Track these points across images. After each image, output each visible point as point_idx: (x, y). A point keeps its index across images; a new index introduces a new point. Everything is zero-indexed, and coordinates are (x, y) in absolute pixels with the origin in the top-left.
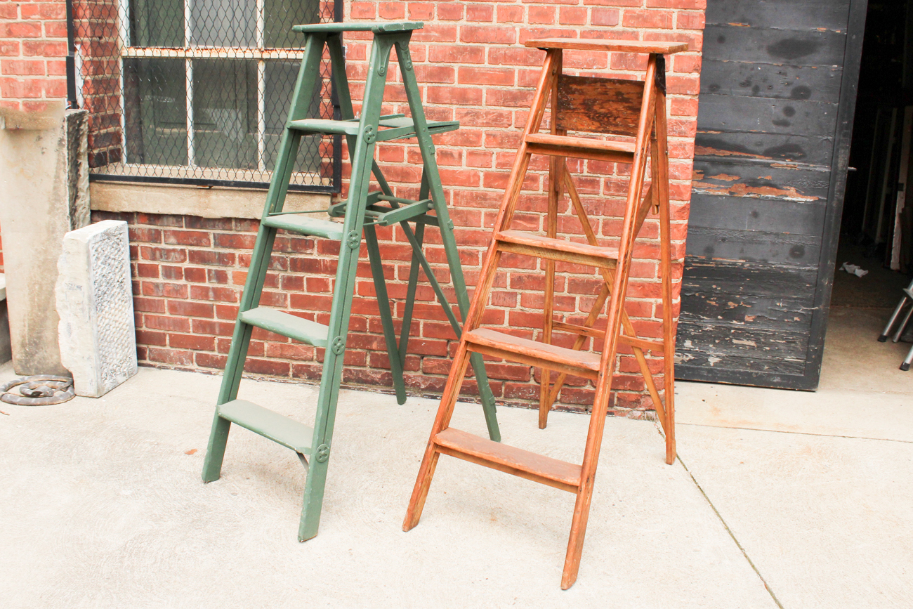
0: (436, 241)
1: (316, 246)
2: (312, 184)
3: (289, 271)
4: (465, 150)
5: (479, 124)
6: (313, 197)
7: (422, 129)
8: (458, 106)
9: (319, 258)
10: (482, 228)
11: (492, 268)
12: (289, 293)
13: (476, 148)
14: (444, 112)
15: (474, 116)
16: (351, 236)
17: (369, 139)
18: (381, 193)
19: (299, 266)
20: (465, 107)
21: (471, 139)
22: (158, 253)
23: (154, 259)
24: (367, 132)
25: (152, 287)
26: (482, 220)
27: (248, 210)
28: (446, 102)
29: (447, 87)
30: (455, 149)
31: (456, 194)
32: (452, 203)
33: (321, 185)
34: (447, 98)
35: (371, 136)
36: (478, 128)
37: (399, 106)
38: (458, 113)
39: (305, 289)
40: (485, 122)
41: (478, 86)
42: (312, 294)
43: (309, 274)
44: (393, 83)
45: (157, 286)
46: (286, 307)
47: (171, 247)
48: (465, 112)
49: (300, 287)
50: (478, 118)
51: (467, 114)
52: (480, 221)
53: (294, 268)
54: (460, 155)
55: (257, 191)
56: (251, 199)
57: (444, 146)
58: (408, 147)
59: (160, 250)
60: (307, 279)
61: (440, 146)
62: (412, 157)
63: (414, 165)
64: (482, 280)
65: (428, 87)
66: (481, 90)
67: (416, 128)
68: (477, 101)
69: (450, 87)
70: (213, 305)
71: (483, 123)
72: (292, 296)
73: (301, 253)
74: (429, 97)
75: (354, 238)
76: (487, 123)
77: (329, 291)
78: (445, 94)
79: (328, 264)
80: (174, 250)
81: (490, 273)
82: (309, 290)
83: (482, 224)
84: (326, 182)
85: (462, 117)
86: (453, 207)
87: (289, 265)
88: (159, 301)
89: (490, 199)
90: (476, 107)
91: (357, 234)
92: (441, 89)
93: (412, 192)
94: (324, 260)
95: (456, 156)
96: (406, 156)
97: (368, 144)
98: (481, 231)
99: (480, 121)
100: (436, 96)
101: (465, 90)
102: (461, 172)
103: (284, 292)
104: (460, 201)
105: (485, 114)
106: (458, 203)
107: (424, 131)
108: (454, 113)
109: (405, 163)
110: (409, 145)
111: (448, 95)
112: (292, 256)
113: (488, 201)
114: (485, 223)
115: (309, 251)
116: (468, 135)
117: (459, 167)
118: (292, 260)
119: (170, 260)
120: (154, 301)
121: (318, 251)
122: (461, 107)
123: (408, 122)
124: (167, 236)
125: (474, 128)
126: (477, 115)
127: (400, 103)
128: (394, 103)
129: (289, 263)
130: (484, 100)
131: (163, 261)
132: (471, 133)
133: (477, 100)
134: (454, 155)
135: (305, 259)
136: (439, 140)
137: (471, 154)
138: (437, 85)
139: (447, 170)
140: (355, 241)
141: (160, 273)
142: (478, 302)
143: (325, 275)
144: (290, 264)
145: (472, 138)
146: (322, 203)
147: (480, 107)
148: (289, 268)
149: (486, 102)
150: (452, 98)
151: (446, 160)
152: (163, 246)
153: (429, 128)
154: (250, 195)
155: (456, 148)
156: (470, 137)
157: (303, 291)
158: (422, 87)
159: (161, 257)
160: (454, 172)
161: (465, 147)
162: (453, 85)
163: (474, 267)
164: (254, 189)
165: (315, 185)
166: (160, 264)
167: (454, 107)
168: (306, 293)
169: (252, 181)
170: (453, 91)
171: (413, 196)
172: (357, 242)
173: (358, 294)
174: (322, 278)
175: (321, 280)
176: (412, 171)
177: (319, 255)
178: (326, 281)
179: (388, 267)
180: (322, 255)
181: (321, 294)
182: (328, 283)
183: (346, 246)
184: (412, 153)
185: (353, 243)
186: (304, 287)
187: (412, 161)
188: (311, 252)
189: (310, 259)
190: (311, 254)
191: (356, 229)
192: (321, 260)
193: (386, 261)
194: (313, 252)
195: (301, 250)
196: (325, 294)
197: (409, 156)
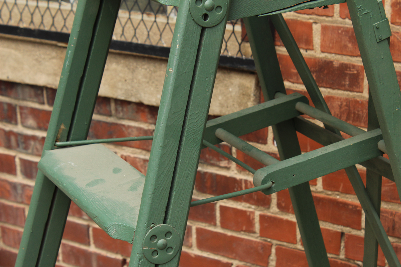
9: (240, 176)
16: (153, 237)
17: (206, 17)
19: (208, 184)
22: (13, 139)
23: (9, 147)
24: (200, 0)
25: (8, 187)
27: (129, 87)
35: (210, 10)
39: (218, 223)
42: (229, 233)
45: (14, 186)
46: (190, 247)
47: (30, 132)
49: (211, 219)
56: (133, 71)
59: (17, 135)
60: (221, 207)
70: (88, 227)
73: (213, 165)
75: (161, 242)
77: (254, 233)
80: (34, 138)
82: (223, 226)
88: (18, 209)
91: (168, 233)
94: (246, 181)
97: (203, 29)
115: (224, 163)
119: (30, 151)
120: (11, 208)
124: (24, 115)
131: (21, 152)
135: (217, 175)
140: (165, 248)
141: (18, 168)
143: (248, 205)
152: (19, 129)
154: (133, 63)
157: (215, 225)
159: (18, 145)
166: (19, 156)
168: (219, 230)
172: (170, 249)
173: (300, 243)
174: (244, 209)
175: (242, 213)
176: (396, 41)
177: (240, 172)
178: (252, 216)
179: (351, 207)
180: (242, 172)
181: (243, 234)
182: (253, 219)
183: (140, 259)
184: (398, 6)
185: (159, 251)
186: (216, 220)
187: (398, 21)
188: (226, 165)
189: (225, 178)
190: (228, 168)
191: (168, 220)
192: (241, 180)
193: (348, 196)
194: (230, 165)
195: (211, 160)
196: (249, 236)
197: (393, 11)
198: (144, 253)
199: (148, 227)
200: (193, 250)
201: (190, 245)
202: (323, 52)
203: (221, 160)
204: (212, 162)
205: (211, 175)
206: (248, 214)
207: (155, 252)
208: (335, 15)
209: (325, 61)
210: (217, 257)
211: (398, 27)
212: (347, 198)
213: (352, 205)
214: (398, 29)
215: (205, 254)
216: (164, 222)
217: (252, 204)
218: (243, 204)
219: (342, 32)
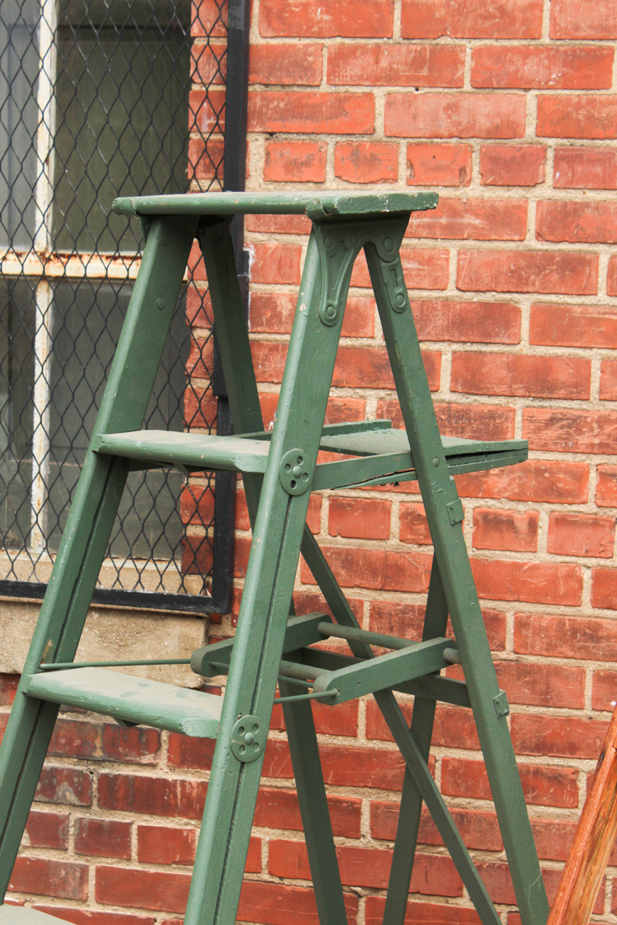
0: (469, 743)
1: (165, 746)
2: (160, 590)
3: (95, 807)
4: (544, 513)
5: (583, 448)
6: (160, 623)
7: (431, 460)
8: (528, 402)
9: (171, 777)
10: (588, 712)
11: (607, 821)
12: (94, 864)
13: (574, 508)
14: (492, 416)
15: (569, 426)
16: (242, 729)
17: (293, 483)
18: (326, 619)
19: (121, 794)
20: (546, 404)
21: (561, 485)
24: (288, 466)
26: (588, 692)
28: (498, 391)
29: (503, 353)
30: (521, 510)
31: (521, 624)
32: (510, 644)
33: (182, 593)
34: (501, 382)
35: (298, 476)
36: (579, 457)
37: (382, 399)
38: (529, 419)
39: (134, 855)
40: (596, 441)
41: (581, 352)
42: (152, 869)
43: (146, 817)
44: (365, 342)
46: (84, 901)
48: (547, 416)
49: (121, 850)
50: (579, 432)
51: (552, 421)
52: (582, 695)
53: (109, 802)
54: (533, 524)
55: (23, 604)
57: (491, 502)
58: (402, 502)
60: (140, 828)
61: (481, 502)
62: (411, 529)
63: (415, 548)
64: (580, 854)
65: (454, 353)
66: (588, 363)
67: (414, 456)
68: (579, 389)
69: (510, 353)
71: (592, 445)
72: (101, 872)
73: (128, 763)
74: (455, 378)
75: (248, 735)
76: (601, 445)
78: (496, 372)
79: (195, 791)
81: (600, 834)
82: (141, 861)
83: (588, 702)
84: (195, 585)
85: (538, 430)
86: (513, 656)
87: (95, 793)
89: (608, 638)
90: (575, 404)
91: (256, 726)
92: (487, 359)
93: (410, 615)
94: (183, 782)
95: (522, 526)
96: (395, 524)
97: (291, 497)
98: (585, 719)
99: (584, 440)
100: (473, 376)
101: (546, 362)
102: (535, 568)
103: (82, 862)
104: (529, 641)
105: (598, 421)
106: (525, 645)
107: (437, 466)
108: (518, 418)
109: (394, 542)
110: (403, 497)
111: (505, 372)
112: (105, 771)
113: (603, 644)
114: (596, 700)
115: (147, 759)
116: (552, 473)
117: (530, 555)
118: (104, 778)
121: (169, 758)
122: (537, 403)
123: (396, 441)
125: (569, 458)
126: (576, 423)
127: (382, 393)
128: (368, 392)
129: (95, 786)
130: (595, 386)
132: (560, 470)
133: (576, 385)
134: (518, 524)
135: (136, 778)
136: (478, 487)
137: (559, 522)
138: (475, 348)
139: (498, 563)
140: (252, 743)
142: (567, 910)
143: (185, 820)
144: (99, 789)
145: (565, 483)
146: (183, 638)
147: (585, 405)
148: (95, 802)
149: (601, 392)
150: (514, 380)
151: (496, 535)
153: (448, 457)
155: (521, 507)
156: (560, 480)
157: (129, 859)
158: (439, 354)
160: (516, 566)
161: (546, 506)
162: (517, 348)
163: (566, 811)
164: (16, 599)
165: (166, 592)
167: (519, 404)
168: (135, 866)
169: (12, 578)
170: (516, 363)
171: (411, 625)
172: (256, 746)
173: (267, 871)
174: (178, 827)
175: (176, 833)
176: (407, 563)
177: (172, 770)
178: (190, 835)
179: (345, 805)
180: (177, 770)
181: (175, 868)
182: (193, 841)
183: (228, 754)
184: (409, 518)
185: (246, 746)
186: (130, 851)
187: (409, 537)
188: (152, 761)
189: (150, 780)
190: (153, 766)
191: (255, 711)
192: (176, 781)
193: (340, 789)
194: (157, 761)
195: (126, 756)
196: (184, 869)
197: (403, 524)
198: (231, 748)
199: (236, 717)
200: (88, 905)
201: (84, 897)
202: (303, 583)
203: (144, 755)
204: (128, 758)
205: (127, 777)
206: (185, 834)
207: (243, 747)
208: (322, 531)
209: (308, 596)
210: (129, 912)
211: (409, 545)
212: (339, 792)
213: (347, 802)
214: (409, 548)
215: (109, 910)
216: (251, 714)
217: (192, 818)
218: (177, 819)
219: (332, 554)
